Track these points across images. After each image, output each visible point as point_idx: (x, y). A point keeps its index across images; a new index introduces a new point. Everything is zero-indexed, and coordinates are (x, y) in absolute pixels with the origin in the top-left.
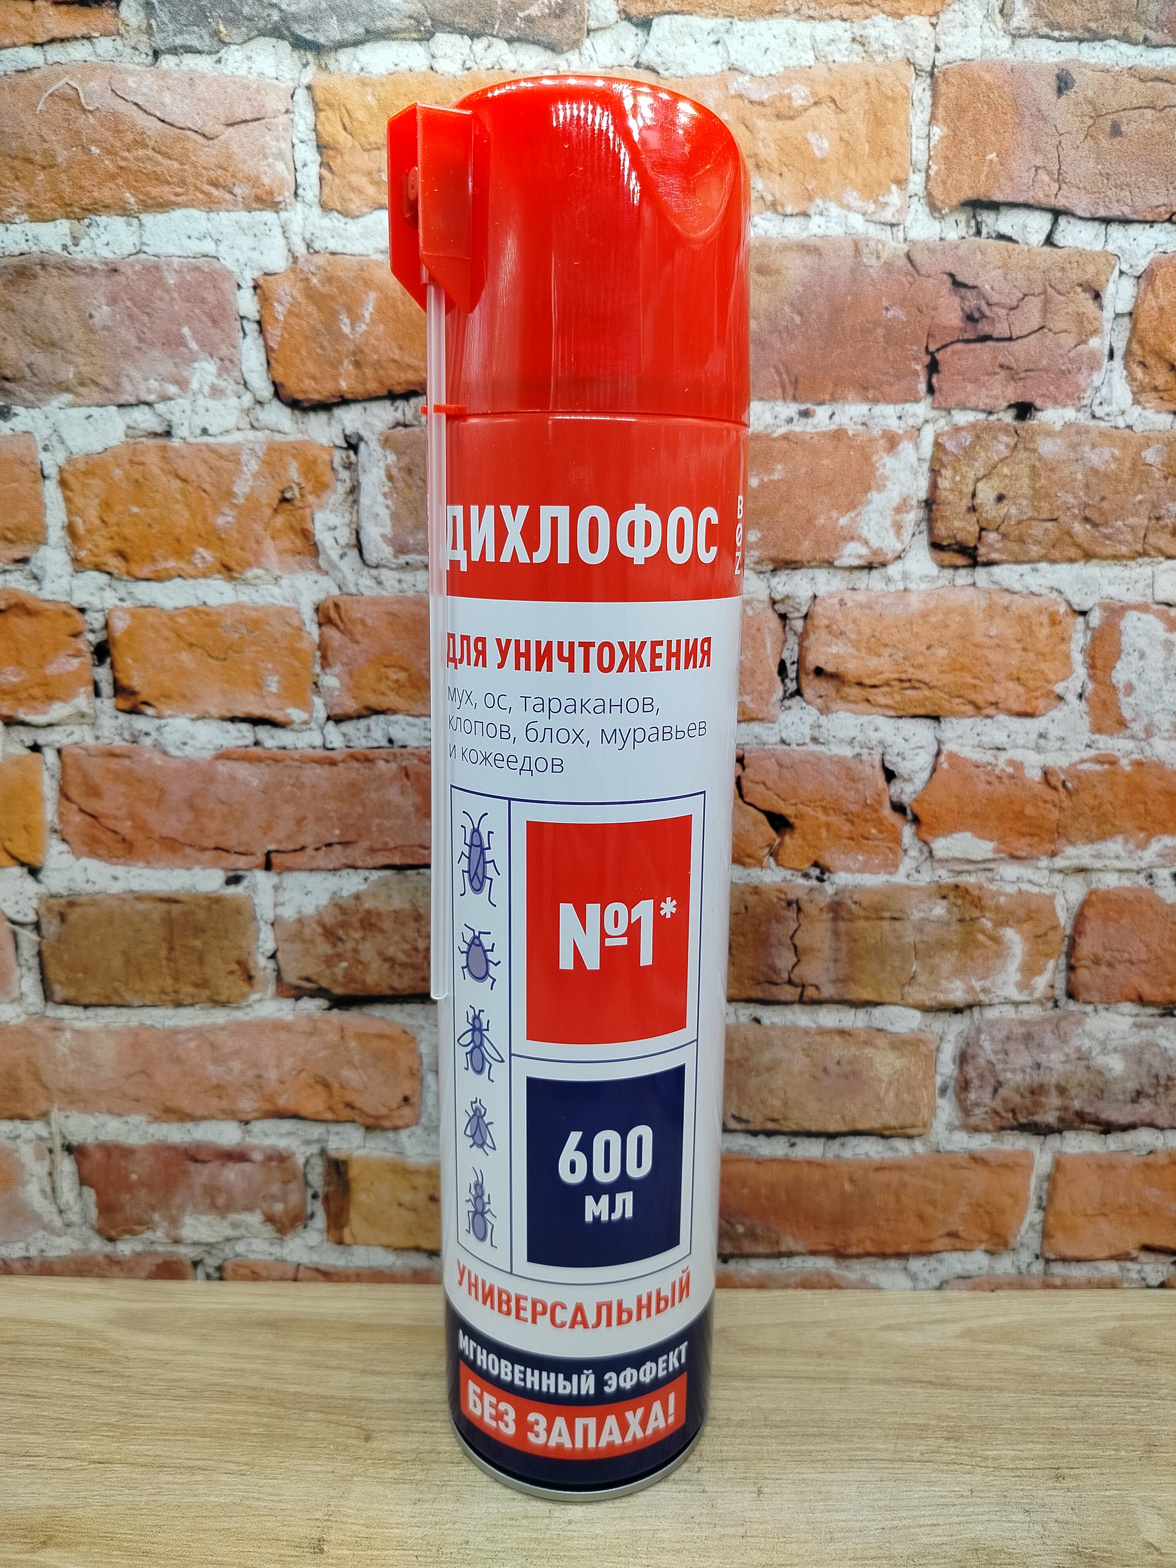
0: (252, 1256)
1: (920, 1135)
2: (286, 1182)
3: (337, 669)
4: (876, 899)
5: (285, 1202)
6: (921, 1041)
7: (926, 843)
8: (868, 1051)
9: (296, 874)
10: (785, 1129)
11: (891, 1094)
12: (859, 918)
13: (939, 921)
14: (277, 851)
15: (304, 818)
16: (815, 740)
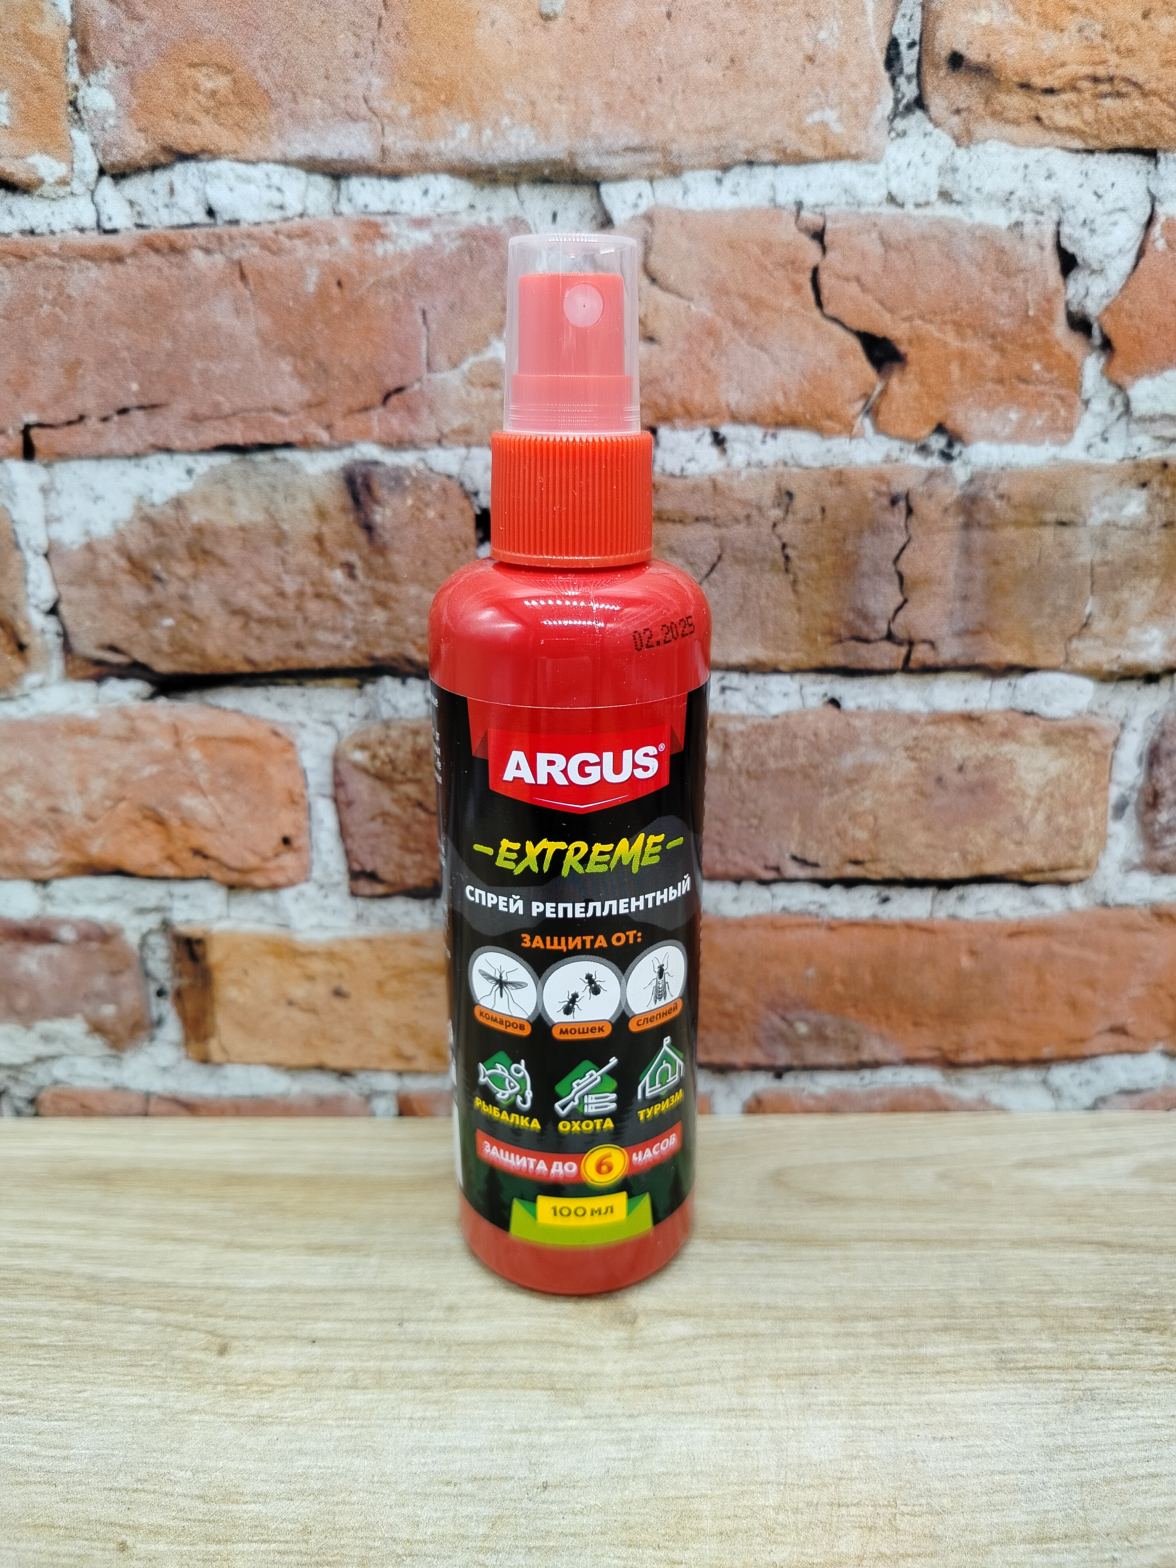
0: (79, 1084)
1: (1080, 881)
2: (114, 973)
3: (108, 73)
4: (1035, 489)
5: (117, 1003)
6: (1091, 730)
7: (1120, 388)
8: (1009, 748)
9: (75, 465)
10: (874, 876)
11: (1040, 817)
12: (1005, 524)
13: (1134, 528)
14: (41, 425)
15: (78, 363)
16: (945, 195)
